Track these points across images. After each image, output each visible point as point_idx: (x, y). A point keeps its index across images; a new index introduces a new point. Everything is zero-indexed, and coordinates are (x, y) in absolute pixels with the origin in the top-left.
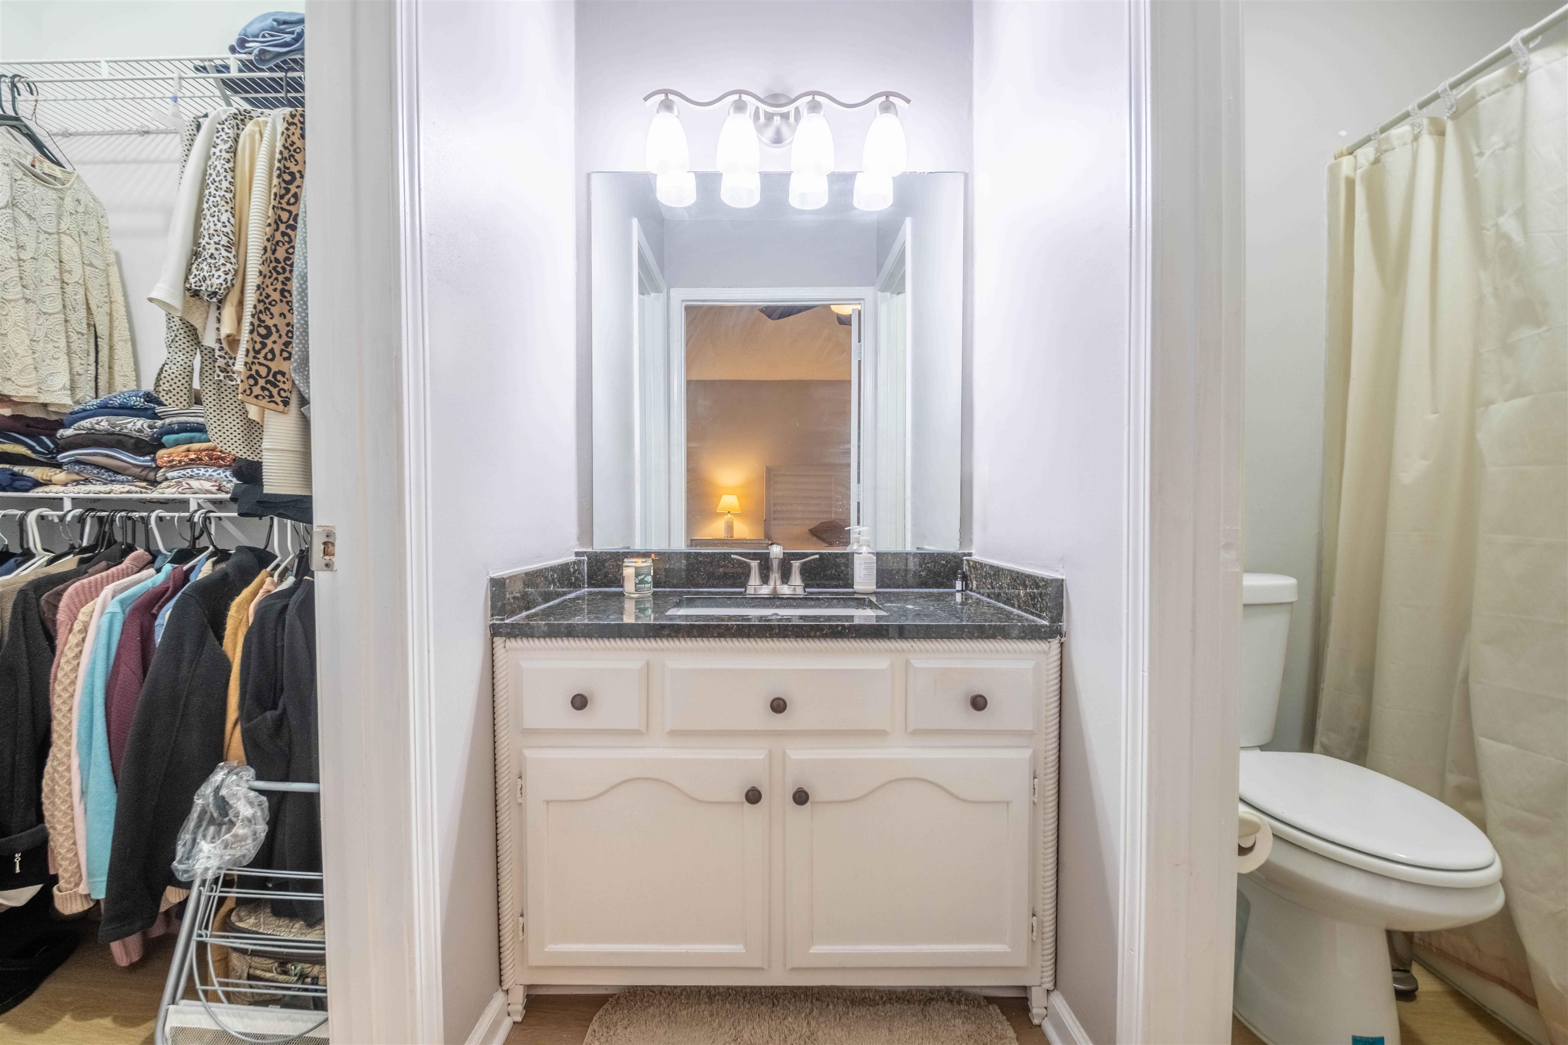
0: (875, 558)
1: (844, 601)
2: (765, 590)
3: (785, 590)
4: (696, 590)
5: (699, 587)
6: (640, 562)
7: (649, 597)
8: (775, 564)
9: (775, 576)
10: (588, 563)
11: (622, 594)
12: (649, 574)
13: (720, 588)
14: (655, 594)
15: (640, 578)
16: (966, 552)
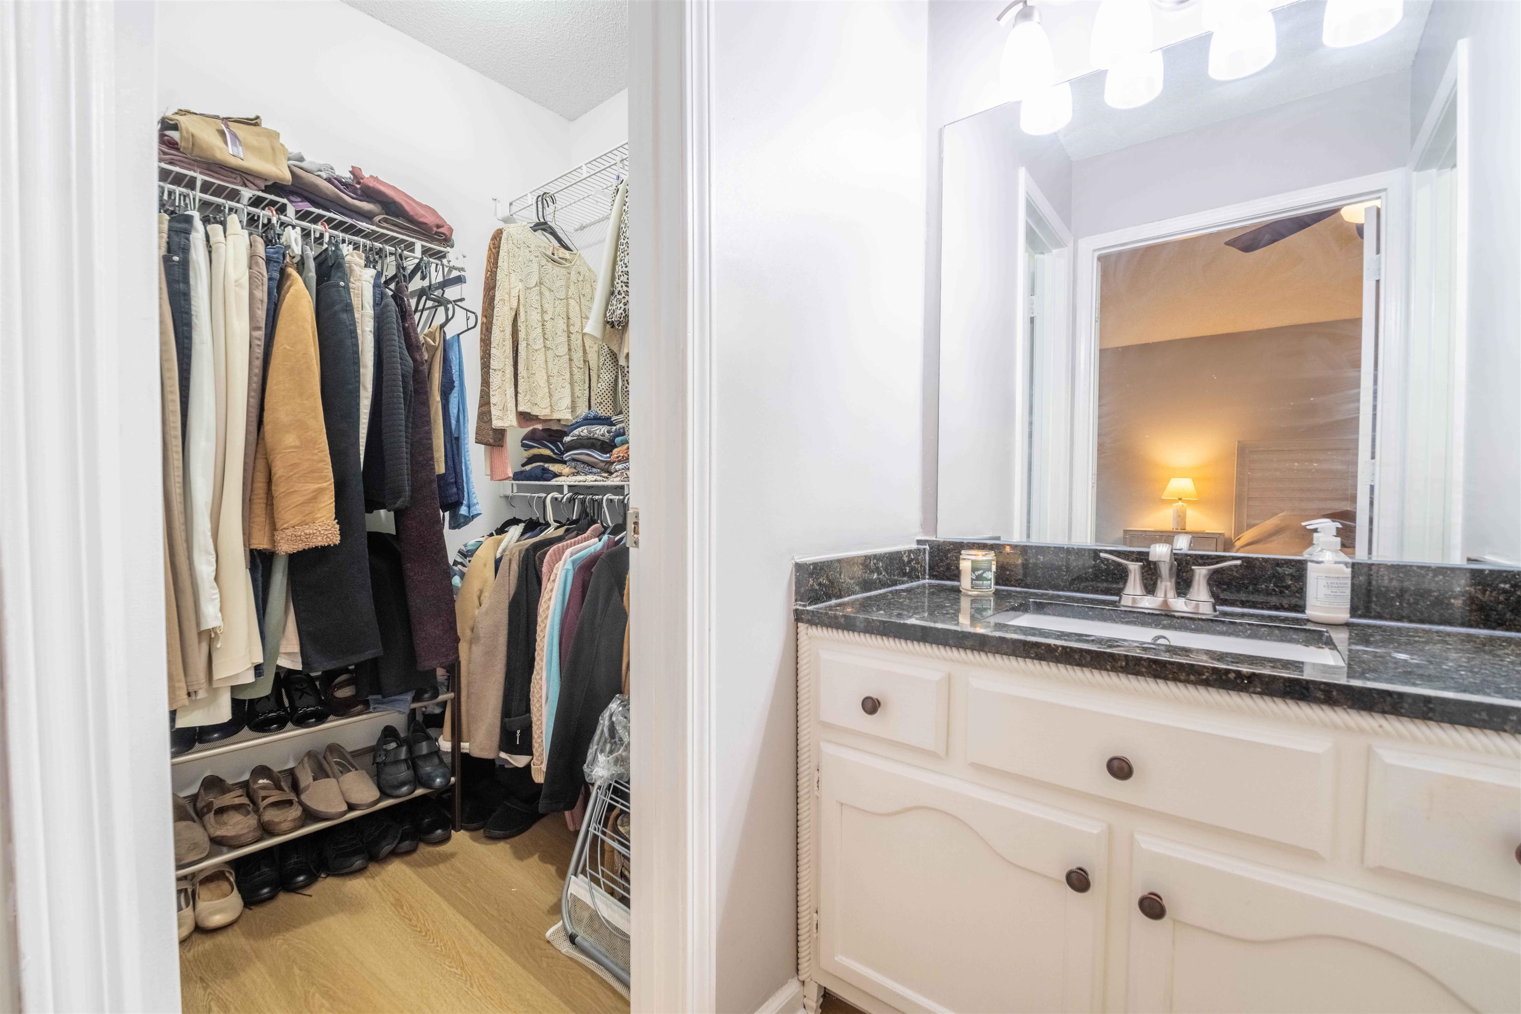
0: (1349, 570)
1: (1279, 630)
2: (1148, 603)
3: (1179, 605)
4: (1055, 593)
5: (1059, 590)
6: (981, 556)
7: (989, 596)
8: (1165, 570)
9: (1166, 585)
10: (930, 553)
11: (957, 591)
12: (990, 570)
13: (1088, 593)
14: (997, 593)
15: (977, 573)
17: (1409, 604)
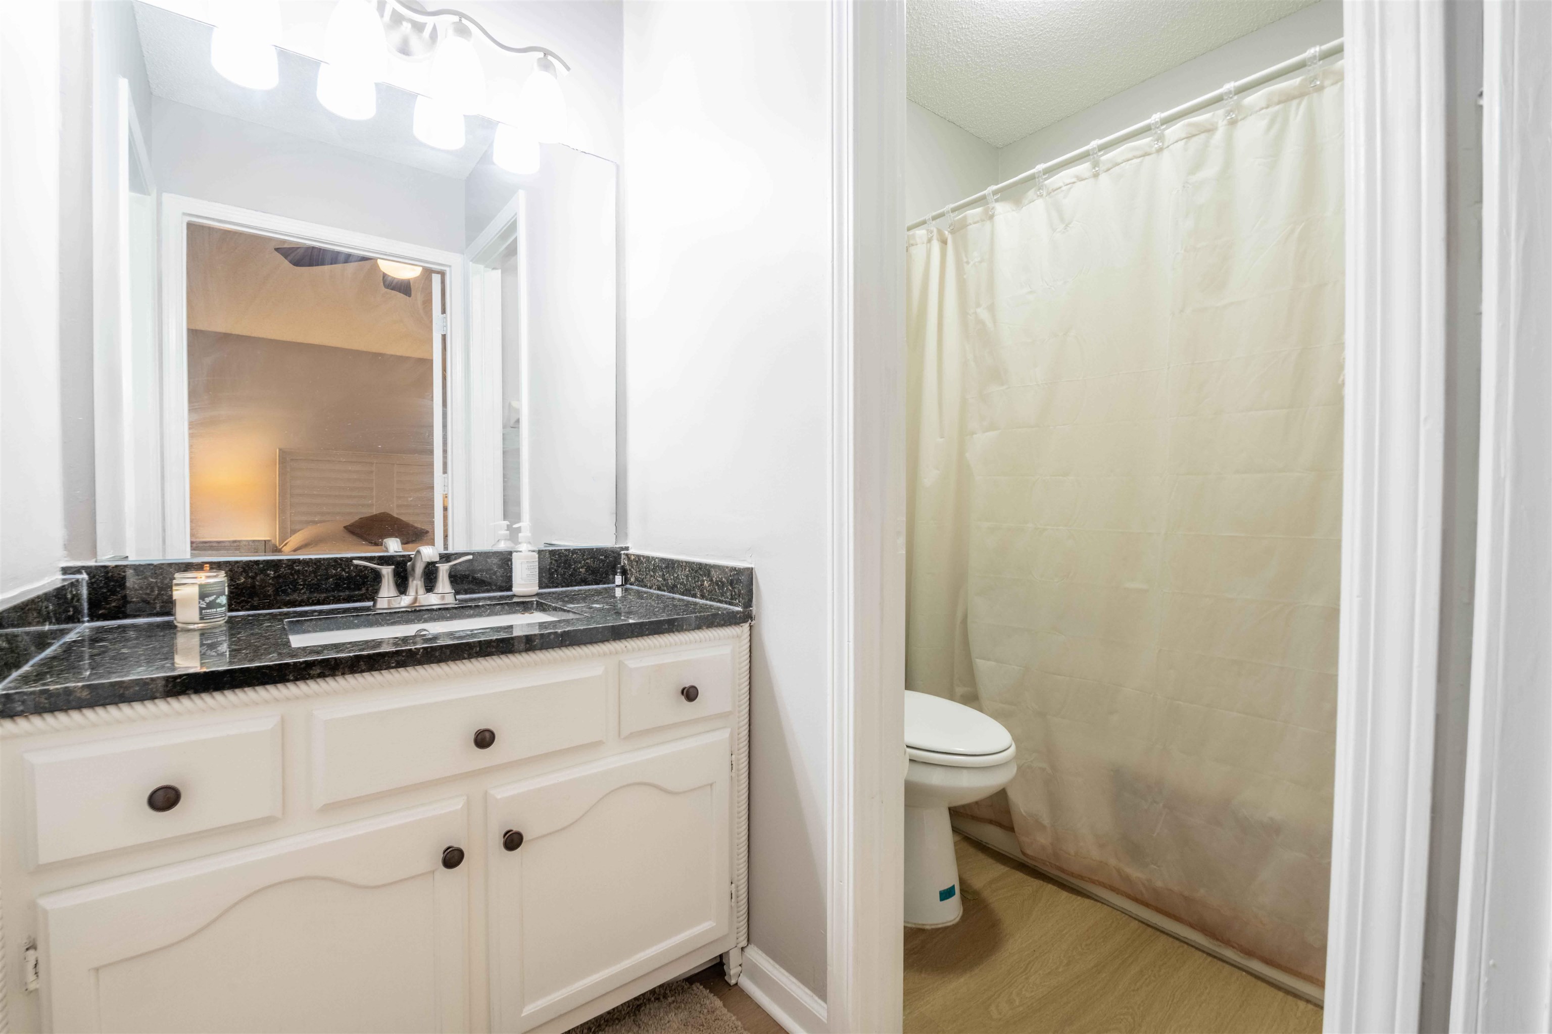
0: (537, 556)
1: (508, 605)
2: (405, 601)
3: (432, 600)
4: (292, 609)
5: (295, 606)
6: (203, 577)
7: (220, 626)
8: (418, 570)
9: (416, 584)
10: (90, 585)
11: (170, 627)
12: (223, 594)
13: (329, 604)
14: (230, 621)
15: (208, 600)
16: (623, 546)
17: (561, 575)
